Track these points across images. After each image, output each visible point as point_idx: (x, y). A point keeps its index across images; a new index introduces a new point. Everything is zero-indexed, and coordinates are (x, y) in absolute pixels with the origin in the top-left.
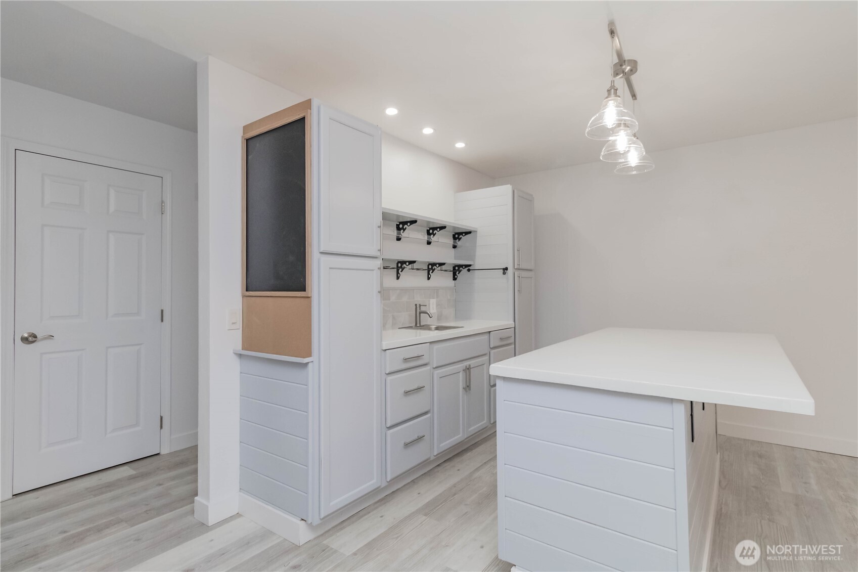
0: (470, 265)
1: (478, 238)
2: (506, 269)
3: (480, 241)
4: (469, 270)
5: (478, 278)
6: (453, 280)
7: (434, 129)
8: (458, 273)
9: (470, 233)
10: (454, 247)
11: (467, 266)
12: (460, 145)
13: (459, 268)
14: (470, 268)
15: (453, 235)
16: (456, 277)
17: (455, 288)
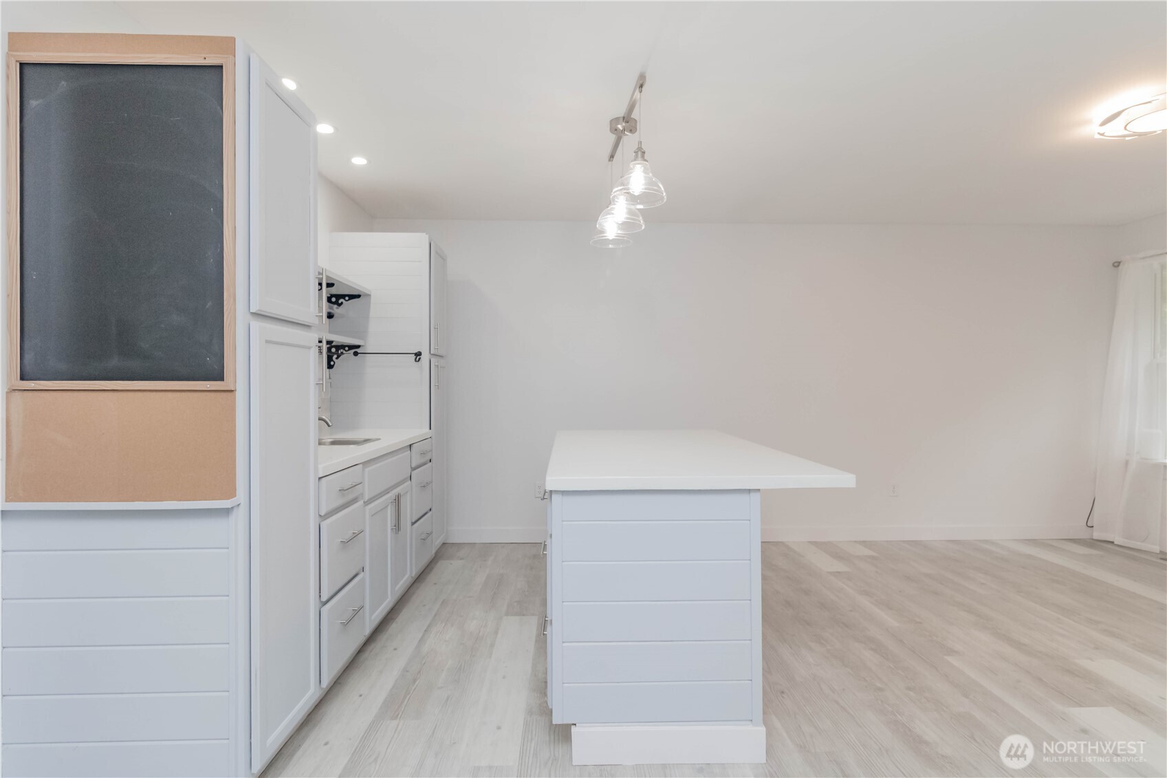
0: (358, 347)
1: (372, 306)
2: (418, 354)
3: (375, 310)
4: (356, 354)
5: (371, 367)
6: (328, 368)
7: (336, 128)
8: (337, 358)
9: (359, 296)
10: (330, 316)
11: (351, 347)
12: (359, 161)
13: (337, 350)
14: (359, 350)
15: (328, 297)
16: (332, 363)
17: (330, 381)
